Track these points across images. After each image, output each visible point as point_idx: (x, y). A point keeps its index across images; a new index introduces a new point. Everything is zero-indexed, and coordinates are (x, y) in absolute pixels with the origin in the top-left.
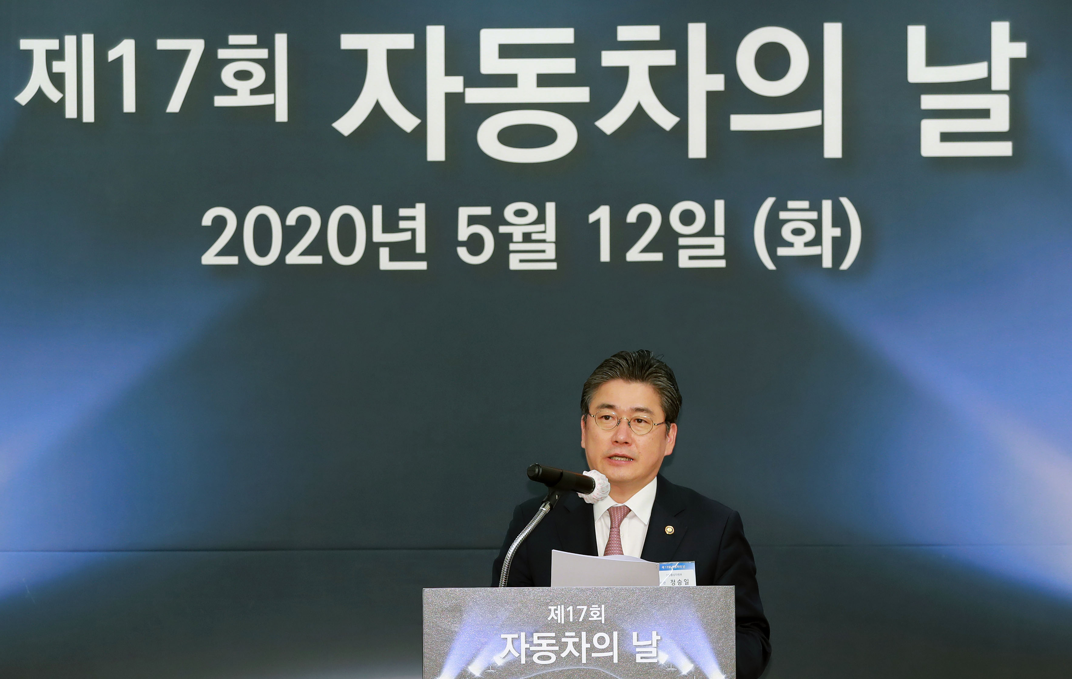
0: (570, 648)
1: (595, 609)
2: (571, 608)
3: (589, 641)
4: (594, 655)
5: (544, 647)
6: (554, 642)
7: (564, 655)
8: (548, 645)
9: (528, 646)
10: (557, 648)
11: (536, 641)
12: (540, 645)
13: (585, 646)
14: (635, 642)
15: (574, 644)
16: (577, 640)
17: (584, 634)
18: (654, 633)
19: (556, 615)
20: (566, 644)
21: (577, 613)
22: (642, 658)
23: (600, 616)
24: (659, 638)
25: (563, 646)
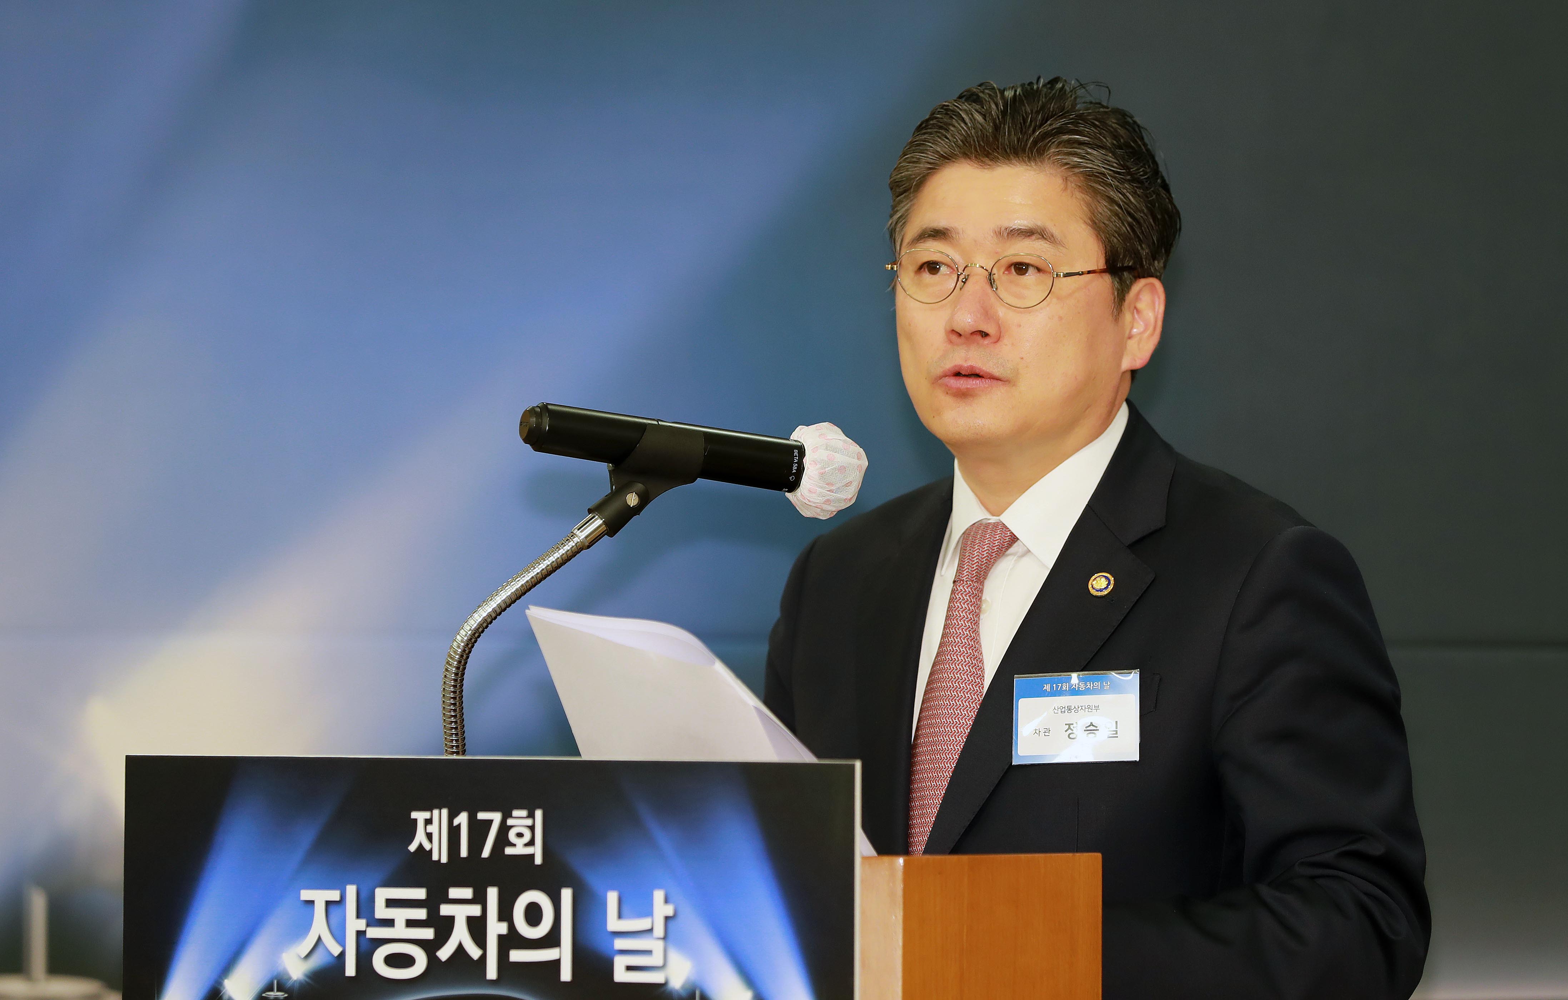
0: (460, 935)
1: (519, 819)
2: (462, 819)
3: (505, 914)
4: (517, 956)
5: (400, 931)
6: (421, 914)
7: (445, 953)
8: (410, 923)
9: (361, 924)
10: (428, 934)
11: (381, 912)
12: (390, 923)
13: (495, 928)
14: (613, 923)
15: (471, 921)
16: (475, 910)
17: (492, 893)
18: (659, 896)
19: (429, 836)
20: (451, 920)
21: (479, 830)
22: (629, 968)
23: (531, 843)
24: (669, 910)
25: (444, 927)
